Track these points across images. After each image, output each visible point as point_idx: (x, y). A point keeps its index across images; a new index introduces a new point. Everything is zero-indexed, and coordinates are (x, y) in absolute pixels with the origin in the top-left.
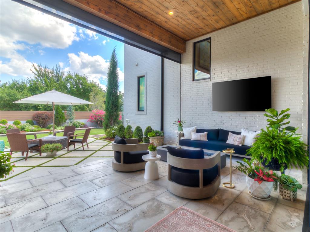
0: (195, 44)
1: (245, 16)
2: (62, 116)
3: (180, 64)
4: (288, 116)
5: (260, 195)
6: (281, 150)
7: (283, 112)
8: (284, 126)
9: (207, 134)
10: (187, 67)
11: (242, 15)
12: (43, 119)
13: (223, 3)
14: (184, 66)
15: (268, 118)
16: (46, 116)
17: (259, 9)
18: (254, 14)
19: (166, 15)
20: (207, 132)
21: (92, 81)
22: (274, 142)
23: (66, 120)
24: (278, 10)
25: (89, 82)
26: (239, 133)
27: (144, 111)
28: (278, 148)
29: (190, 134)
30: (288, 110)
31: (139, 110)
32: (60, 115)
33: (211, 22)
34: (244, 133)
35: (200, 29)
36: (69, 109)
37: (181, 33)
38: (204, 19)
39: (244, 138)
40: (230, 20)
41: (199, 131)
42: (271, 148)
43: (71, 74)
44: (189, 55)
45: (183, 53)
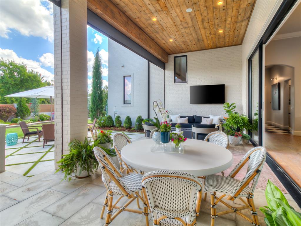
0: (175, 57)
1: (210, 47)
2: (27, 109)
3: (164, 70)
4: (235, 107)
5: (236, 143)
6: (241, 122)
7: (232, 104)
8: (233, 112)
9: (187, 119)
10: (170, 73)
11: (209, 46)
12: (6, 112)
13: (203, 40)
14: (167, 72)
15: (225, 108)
16: (10, 109)
17: (218, 45)
18: (216, 47)
19: (167, 41)
20: (187, 118)
21: (31, 71)
22: (237, 119)
23: (30, 113)
24: (227, 47)
25: (27, 71)
26: (209, 118)
27: (130, 104)
28: (240, 122)
29: (177, 120)
30: (235, 103)
31: (124, 103)
32: (24, 108)
33: (191, 47)
34: (211, 117)
35: (182, 50)
36: (34, 102)
37: (168, 50)
38: (188, 45)
39: (212, 120)
40: (201, 48)
41: (182, 117)
42: (236, 123)
43: (5, 61)
44: (170, 65)
45: (166, 63)
